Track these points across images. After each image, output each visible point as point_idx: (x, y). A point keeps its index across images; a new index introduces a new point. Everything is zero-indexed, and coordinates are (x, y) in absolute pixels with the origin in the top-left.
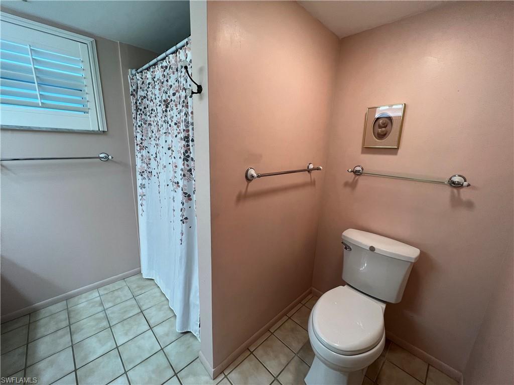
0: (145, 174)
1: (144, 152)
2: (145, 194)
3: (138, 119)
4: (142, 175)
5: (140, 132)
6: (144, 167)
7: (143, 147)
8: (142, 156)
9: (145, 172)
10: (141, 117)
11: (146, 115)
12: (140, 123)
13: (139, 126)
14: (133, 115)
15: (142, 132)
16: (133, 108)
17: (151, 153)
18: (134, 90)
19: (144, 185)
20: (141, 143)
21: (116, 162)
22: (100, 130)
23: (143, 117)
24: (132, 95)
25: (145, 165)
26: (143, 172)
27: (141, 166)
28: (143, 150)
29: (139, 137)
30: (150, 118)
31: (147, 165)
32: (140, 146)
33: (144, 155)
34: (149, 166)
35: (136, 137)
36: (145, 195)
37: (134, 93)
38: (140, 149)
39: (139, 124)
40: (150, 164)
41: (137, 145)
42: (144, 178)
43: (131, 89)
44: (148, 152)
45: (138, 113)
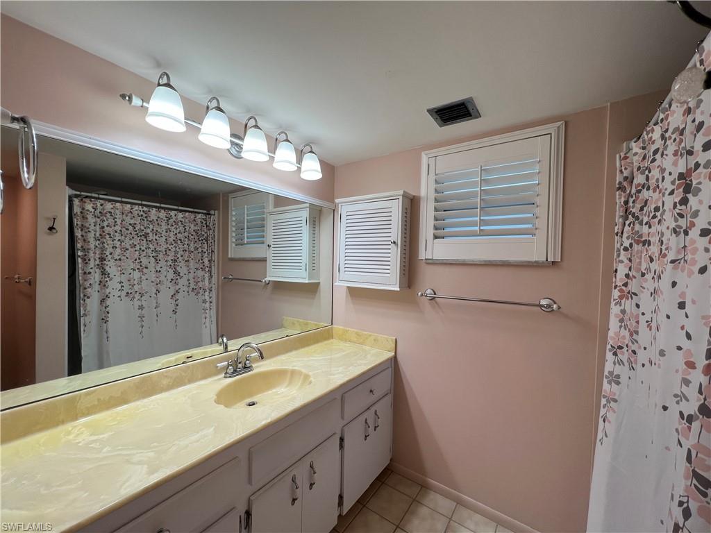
0: (623, 354)
1: (628, 305)
2: (616, 397)
3: (625, 235)
4: (615, 354)
5: (626, 261)
6: (624, 337)
7: (629, 293)
8: (623, 312)
9: (625, 348)
10: (633, 229)
11: (641, 223)
12: (630, 241)
13: (626, 249)
14: (616, 228)
15: (630, 260)
16: (619, 212)
17: (642, 310)
18: (626, 178)
19: (618, 376)
20: (626, 285)
21: (566, 316)
22: (549, 260)
23: (637, 227)
24: (619, 189)
25: (627, 334)
26: (620, 348)
27: (617, 334)
28: (628, 299)
29: (622, 270)
30: (650, 227)
31: (631, 335)
32: (621, 291)
33: (628, 310)
34: (635, 336)
35: (616, 271)
36: (615, 401)
37: (625, 184)
38: (621, 297)
39: (627, 244)
40: (637, 333)
41: (616, 287)
42: (621, 362)
43: (619, 178)
44: (638, 306)
45: (627, 223)
